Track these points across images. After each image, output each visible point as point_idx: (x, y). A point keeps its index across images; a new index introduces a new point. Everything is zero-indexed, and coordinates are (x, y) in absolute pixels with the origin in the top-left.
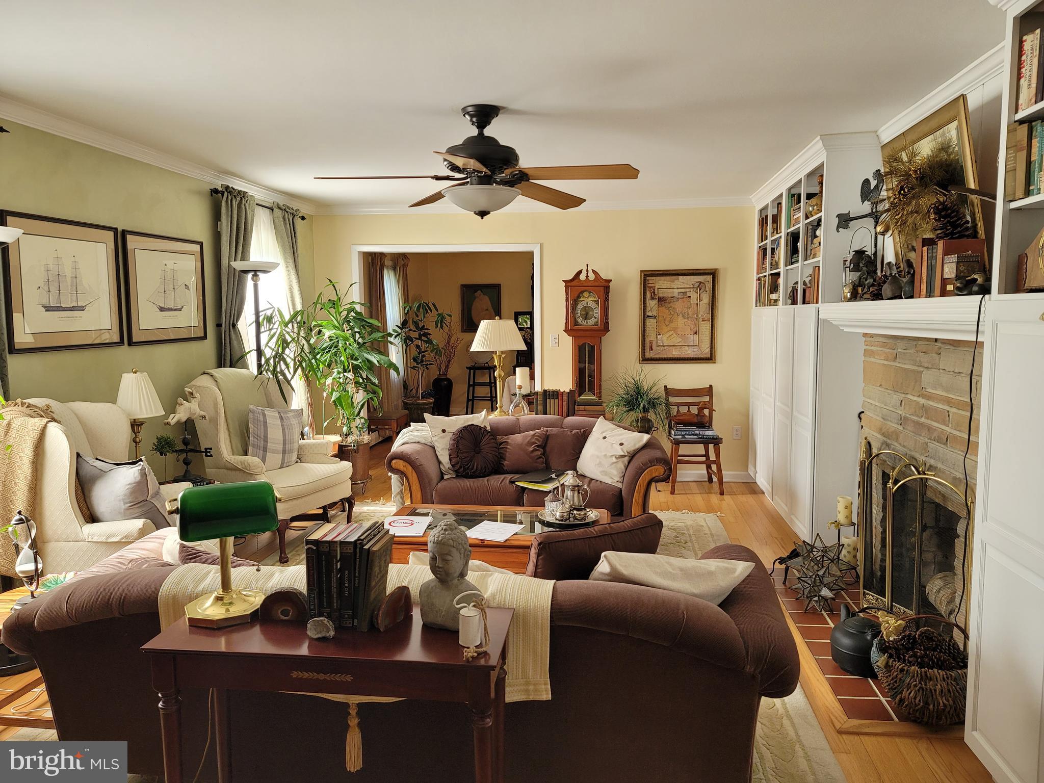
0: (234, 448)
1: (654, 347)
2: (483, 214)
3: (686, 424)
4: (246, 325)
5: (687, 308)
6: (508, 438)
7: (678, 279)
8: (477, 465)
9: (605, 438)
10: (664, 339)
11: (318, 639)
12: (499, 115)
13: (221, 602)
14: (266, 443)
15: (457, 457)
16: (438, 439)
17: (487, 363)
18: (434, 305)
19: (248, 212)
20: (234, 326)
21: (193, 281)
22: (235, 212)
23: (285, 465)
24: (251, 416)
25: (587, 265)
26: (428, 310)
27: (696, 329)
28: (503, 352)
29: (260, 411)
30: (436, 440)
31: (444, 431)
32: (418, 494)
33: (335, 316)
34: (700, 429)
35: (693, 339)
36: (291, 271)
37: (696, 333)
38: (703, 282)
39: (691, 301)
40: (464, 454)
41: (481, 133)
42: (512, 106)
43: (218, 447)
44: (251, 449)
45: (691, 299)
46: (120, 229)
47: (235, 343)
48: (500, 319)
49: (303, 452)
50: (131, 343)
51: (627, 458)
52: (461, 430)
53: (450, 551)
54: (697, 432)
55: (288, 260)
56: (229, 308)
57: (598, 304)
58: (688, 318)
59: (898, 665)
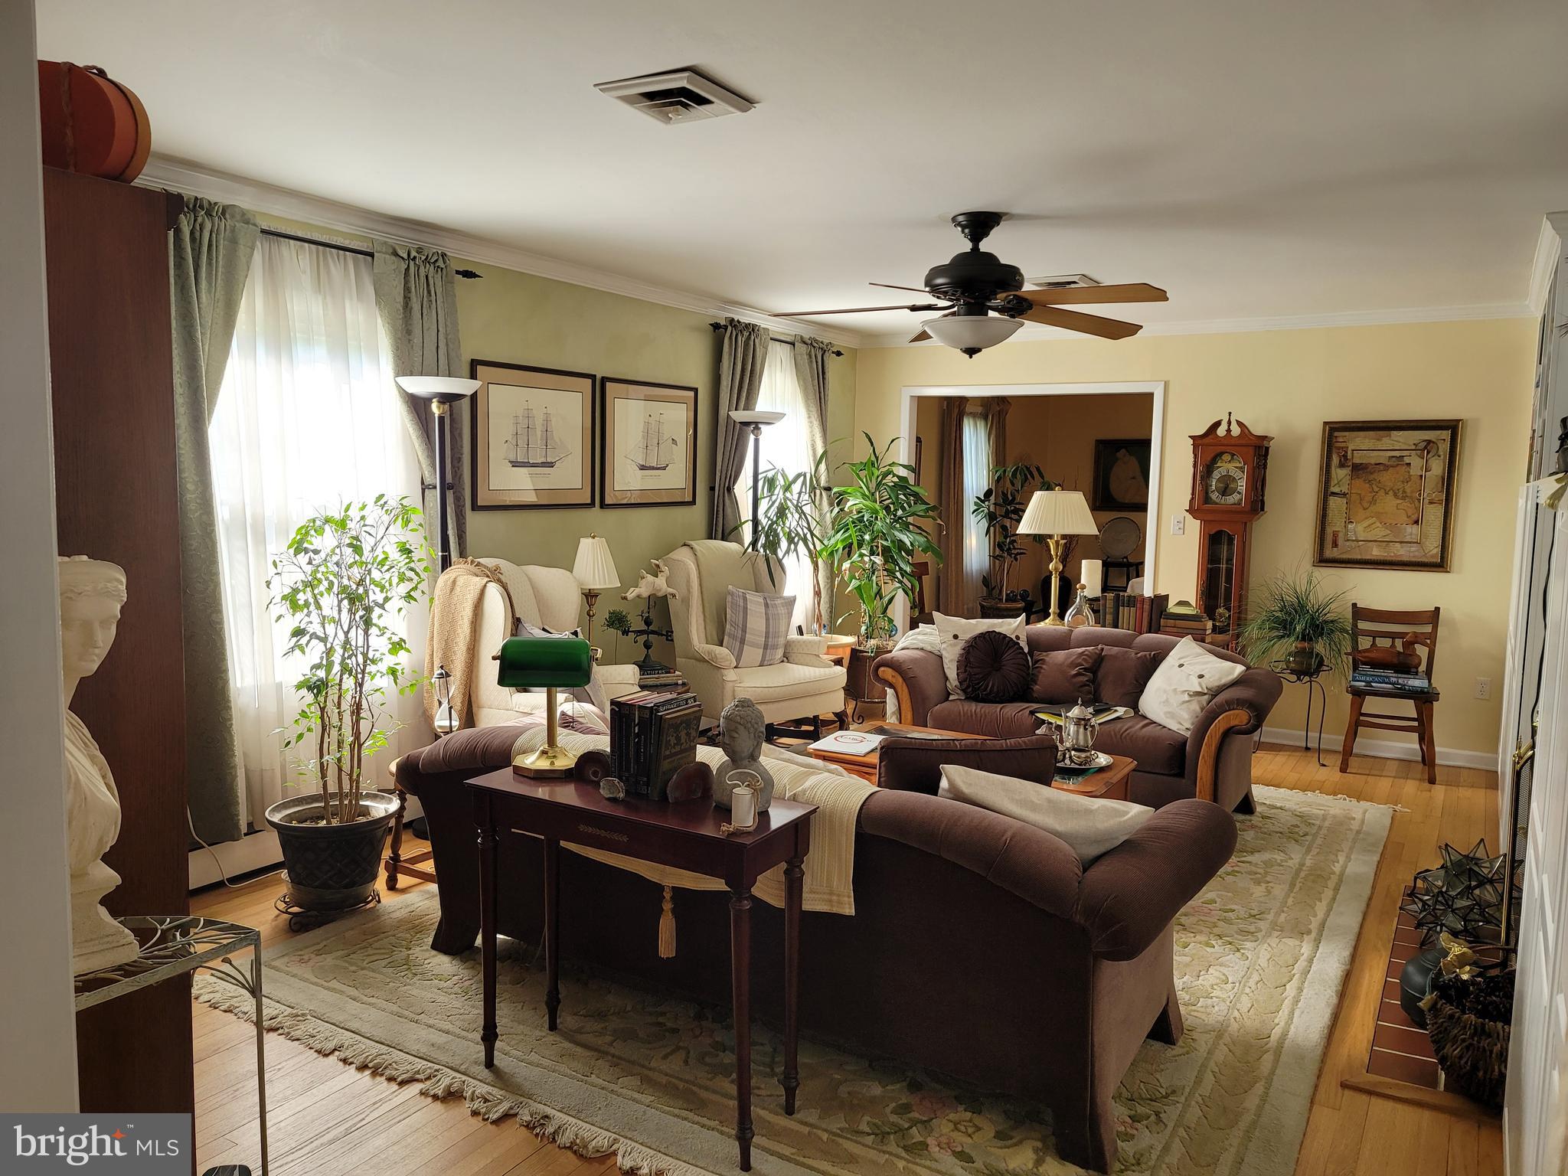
0: (708, 635)
1: (1340, 542)
2: (971, 351)
3: (1374, 665)
4: (743, 490)
5: (1403, 482)
6: (1046, 656)
7: (1390, 436)
8: (993, 686)
9: (1181, 666)
10: (1359, 529)
11: (609, 799)
12: (1002, 223)
13: (545, 756)
14: (744, 634)
15: (965, 672)
16: (947, 646)
17: (1126, 558)
18: (1038, 469)
19: (758, 350)
20: (730, 490)
21: (682, 434)
22: (740, 350)
23: (766, 663)
24: (729, 598)
25: (1230, 413)
26: (1029, 476)
27: (1416, 515)
28: (1064, 537)
29: (742, 594)
30: (944, 648)
31: (956, 637)
32: (908, 715)
33: (864, 480)
34: (1400, 675)
35: (1412, 531)
36: (815, 422)
37: (1416, 522)
38: (1434, 440)
39: (1411, 471)
40: (975, 669)
41: (975, 248)
42: (1015, 211)
43: (688, 633)
44: (726, 638)
45: (1412, 467)
46: (599, 377)
47: (729, 511)
48: (1062, 490)
49: (792, 650)
50: (603, 505)
51: (1206, 697)
52: (976, 637)
53: (736, 728)
54: (1394, 680)
55: (811, 409)
56: (725, 468)
57: (1243, 472)
58: (1404, 498)
59: (1449, 1009)
